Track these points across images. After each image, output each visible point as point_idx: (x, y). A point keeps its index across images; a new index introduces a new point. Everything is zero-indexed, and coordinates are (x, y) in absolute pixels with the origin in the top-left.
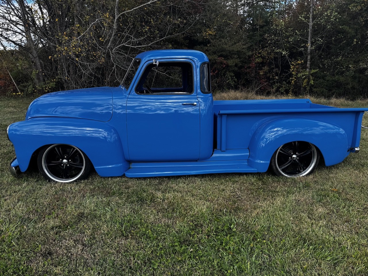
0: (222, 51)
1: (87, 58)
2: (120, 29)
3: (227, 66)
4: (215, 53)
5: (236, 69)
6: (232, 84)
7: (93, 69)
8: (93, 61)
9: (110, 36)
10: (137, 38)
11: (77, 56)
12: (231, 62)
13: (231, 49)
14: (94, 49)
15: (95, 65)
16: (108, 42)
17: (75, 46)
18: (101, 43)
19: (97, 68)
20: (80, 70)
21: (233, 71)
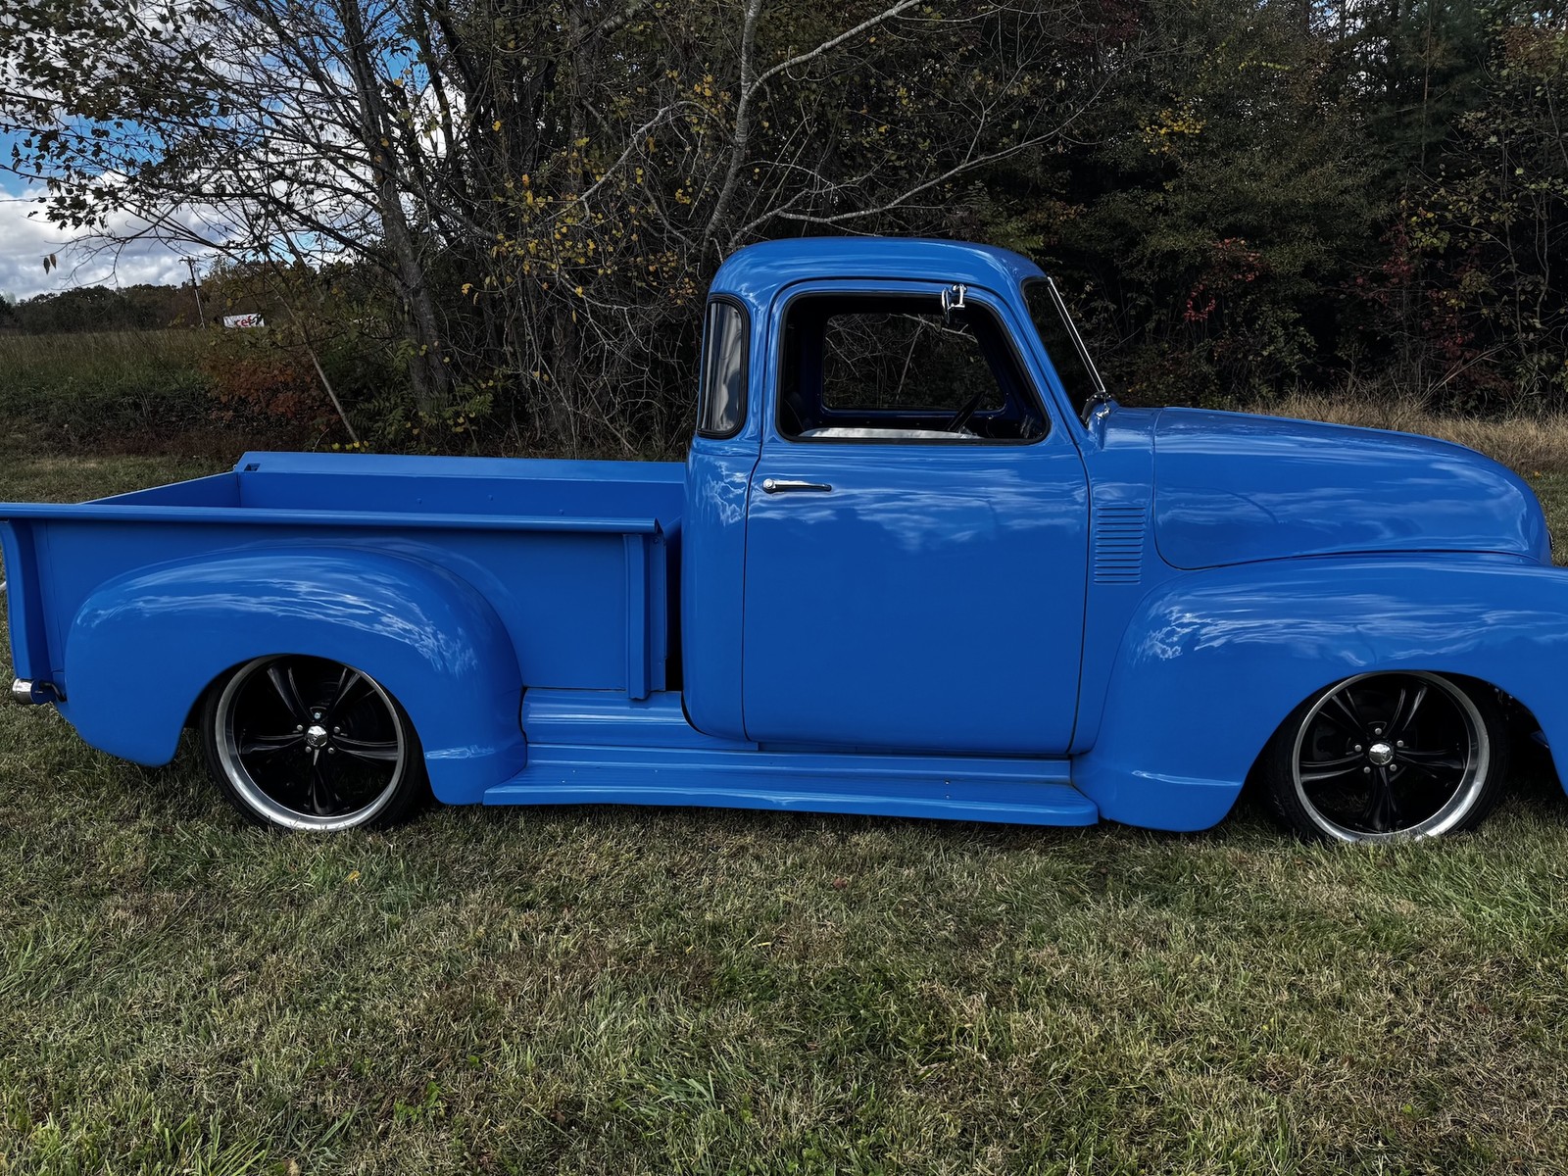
0: (1237, 210)
1: (623, 280)
2: (761, 146)
3: (1266, 276)
4: (1199, 219)
5: (1311, 287)
6: (1292, 360)
7: (645, 332)
8: (647, 296)
9: (719, 179)
10: (837, 178)
11: (582, 277)
12: (1281, 259)
13: (1280, 196)
14: (652, 242)
15: (653, 312)
16: (707, 206)
17: (572, 234)
18: (680, 216)
19: (665, 326)
20: (591, 339)
21: (1296, 301)
